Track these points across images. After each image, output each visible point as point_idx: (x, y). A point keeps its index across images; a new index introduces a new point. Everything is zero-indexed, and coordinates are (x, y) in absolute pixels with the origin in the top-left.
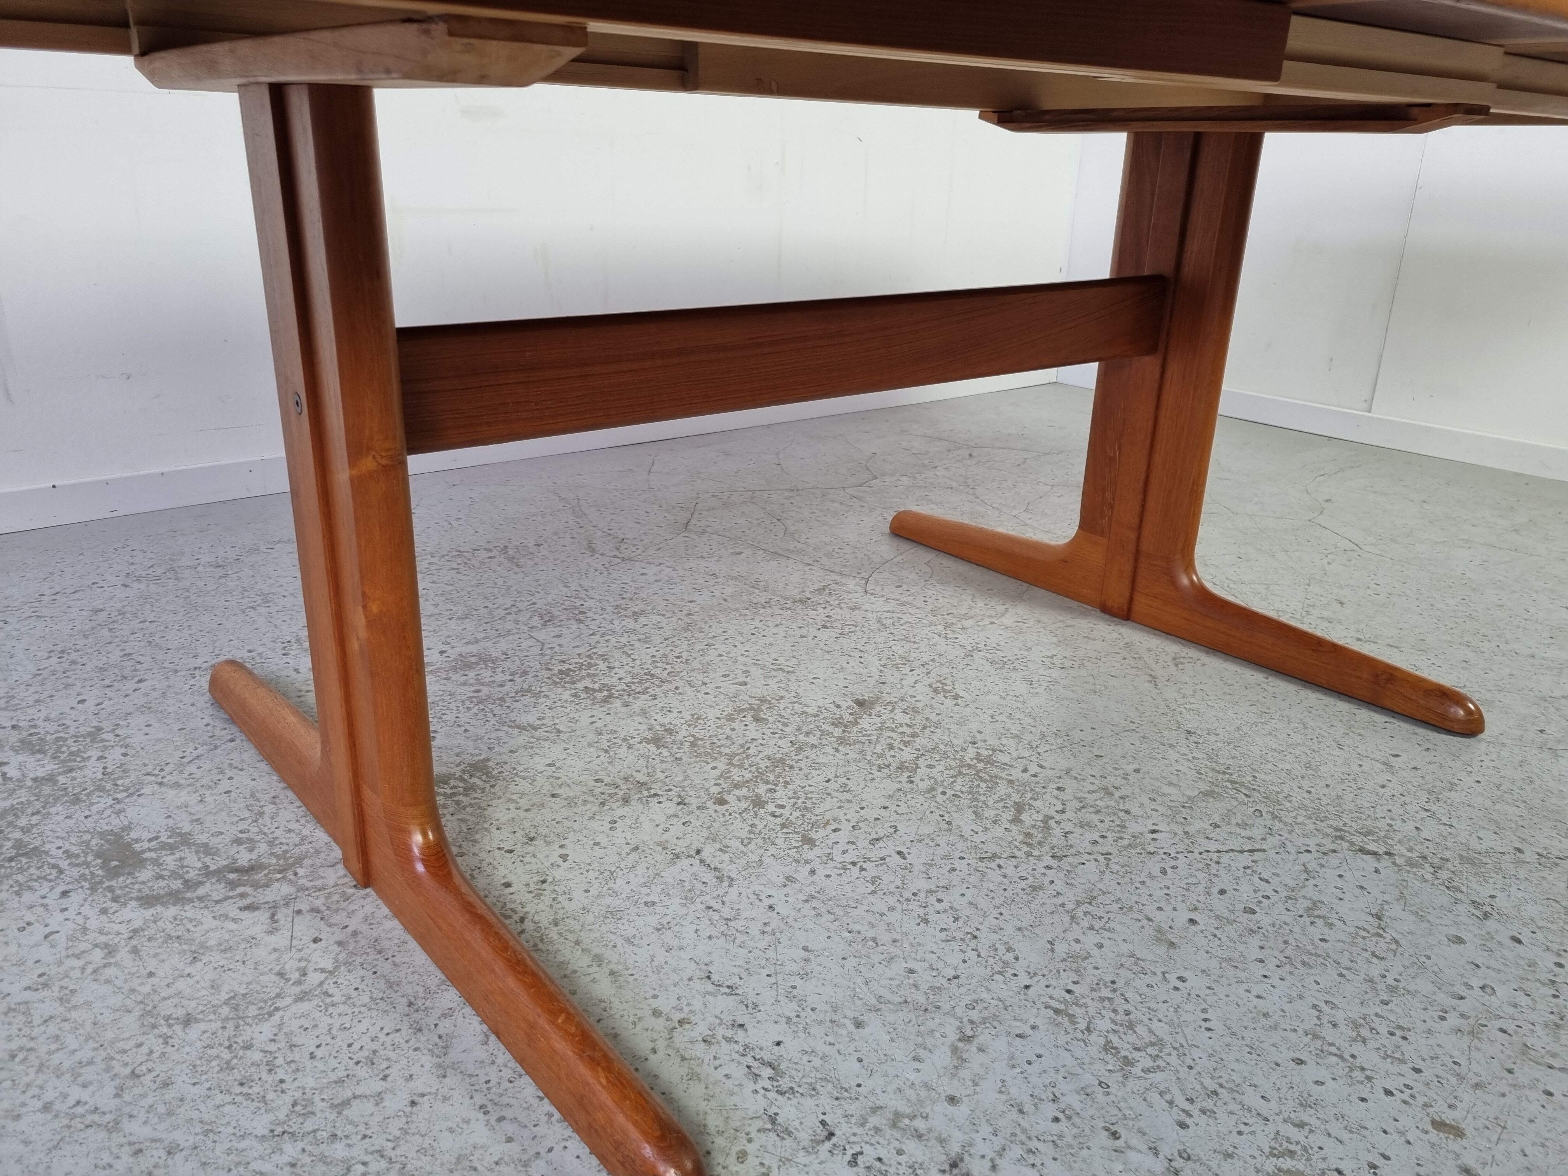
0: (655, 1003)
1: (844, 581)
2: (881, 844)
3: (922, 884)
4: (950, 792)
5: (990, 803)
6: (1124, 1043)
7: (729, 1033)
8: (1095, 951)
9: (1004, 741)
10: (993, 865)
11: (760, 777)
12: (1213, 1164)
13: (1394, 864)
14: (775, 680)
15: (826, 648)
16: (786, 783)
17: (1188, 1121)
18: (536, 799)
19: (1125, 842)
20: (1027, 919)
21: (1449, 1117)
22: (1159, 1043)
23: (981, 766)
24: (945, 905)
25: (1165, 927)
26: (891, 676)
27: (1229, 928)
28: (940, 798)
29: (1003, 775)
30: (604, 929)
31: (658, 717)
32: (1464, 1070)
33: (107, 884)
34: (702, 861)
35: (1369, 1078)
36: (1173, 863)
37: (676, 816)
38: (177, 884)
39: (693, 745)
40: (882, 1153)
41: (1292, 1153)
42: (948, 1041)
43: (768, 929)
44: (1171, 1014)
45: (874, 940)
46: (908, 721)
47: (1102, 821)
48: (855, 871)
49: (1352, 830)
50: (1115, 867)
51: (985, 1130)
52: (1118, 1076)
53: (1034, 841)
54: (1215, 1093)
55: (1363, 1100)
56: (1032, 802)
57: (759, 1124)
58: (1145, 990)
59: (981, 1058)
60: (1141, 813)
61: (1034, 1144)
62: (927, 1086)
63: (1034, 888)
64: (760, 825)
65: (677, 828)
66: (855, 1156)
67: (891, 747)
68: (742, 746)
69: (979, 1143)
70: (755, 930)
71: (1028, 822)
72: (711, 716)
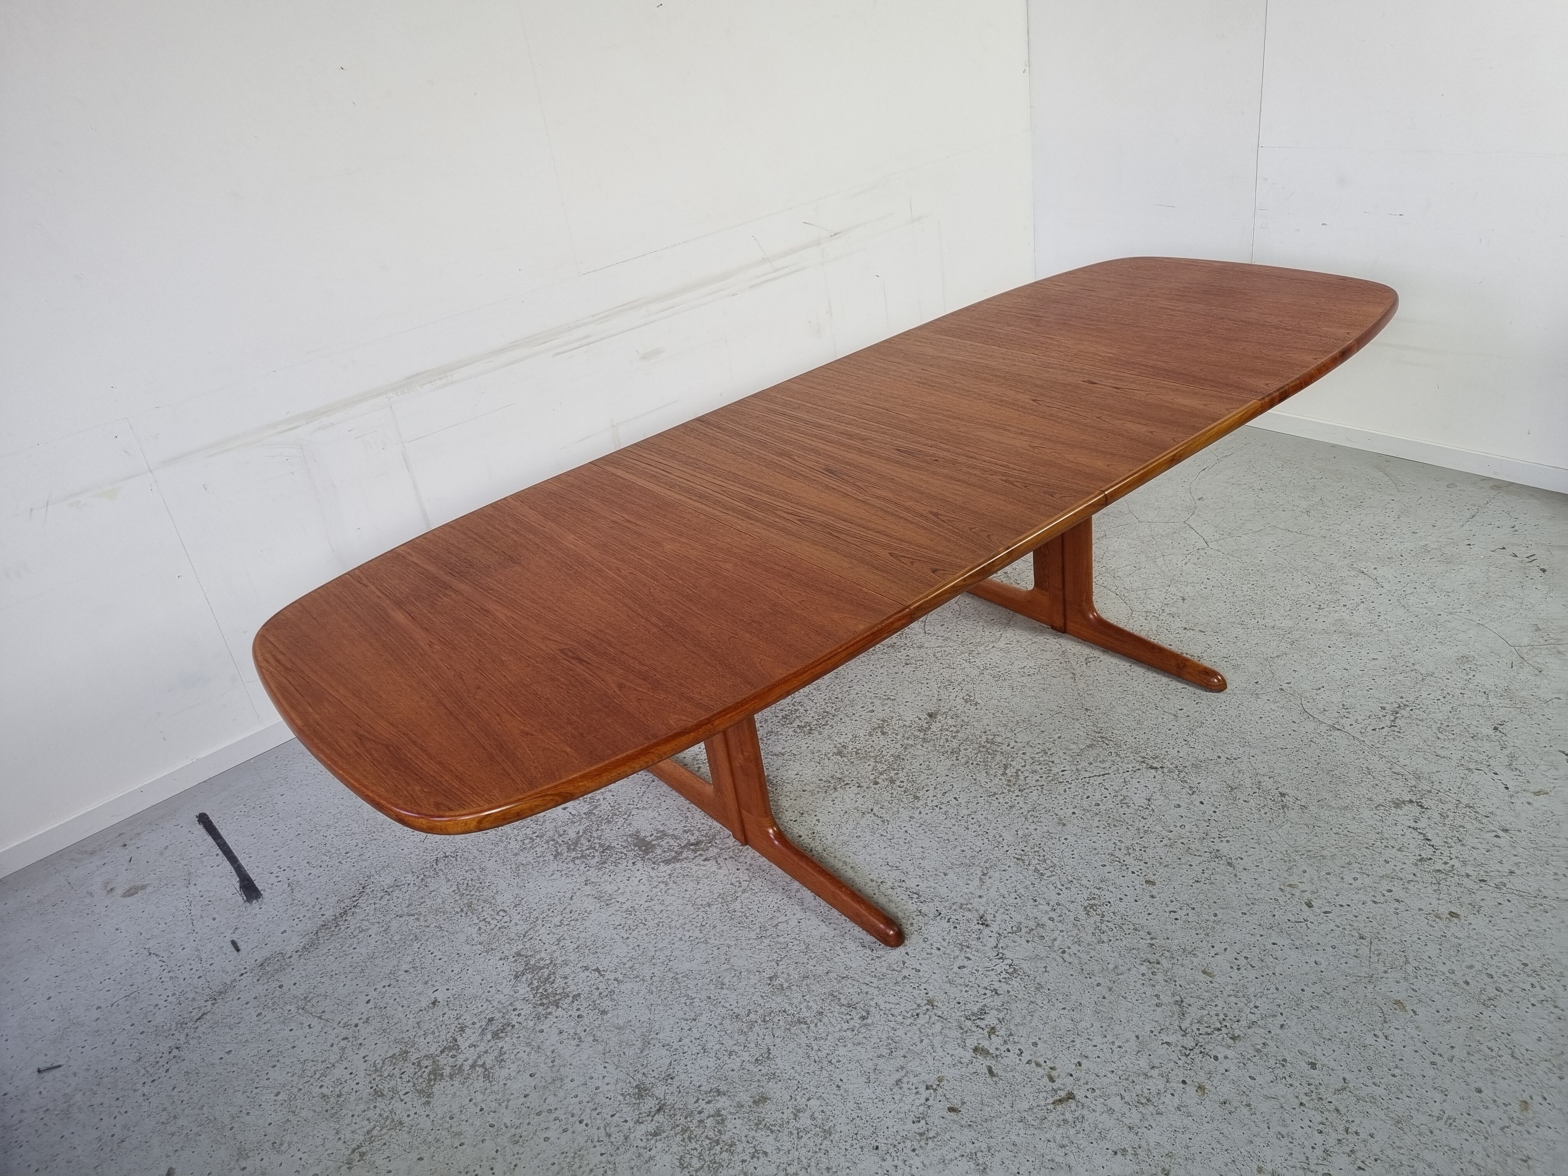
0: (871, 877)
2: (947, 795)
3: (966, 812)
4: (975, 763)
5: (993, 767)
6: (1042, 867)
7: (900, 885)
8: (1034, 832)
9: (999, 729)
10: (994, 798)
11: (890, 767)
12: (1067, 906)
13: (1163, 772)
14: (888, 706)
15: (909, 680)
16: (903, 768)
17: (1061, 892)
18: (797, 794)
19: (1050, 778)
20: (1008, 822)
21: (1151, 877)
22: (1054, 866)
23: (989, 745)
24: (975, 820)
25: (1062, 817)
26: (944, 694)
27: (1088, 814)
28: (971, 767)
29: (999, 749)
30: (844, 850)
31: (837, 739)
32: (1163, 860)
33: (647, 857)
34: (874, 814)
35: (1127, 868)
36: (1069, 786)
37: (859, 794)
38: (673, 854)
39: (857, 753)
40: (957, 917)
41: (1094, 898)
42: (978, 876)
43: (906, 841)
44: (1060, 854)
45: (948, 840)
46: (954, 724)
47: (1041, 769)
48: (937, 809)
49: (1149, 757)
50: (1045, 792)
51: (992, 905)
52: (1038, 880)
53: (1011, 784)
54: (1072, 881)
55: (1123, 876)
56: (1011, 763)
57: (916, 913)
58: (1052, 845)
59: (990, 881)
60: (1059, 762)
61: (1008, 907)
62: (971, 893)
63: (1011, 807)
64: (895, 793)
65: (860, 801)
66: (949, 919)
67: (947, 741)
68: (879, 750)
69: (990, 909)
70: (901, 842)
71: (1010, 774)
72: (861, 735)
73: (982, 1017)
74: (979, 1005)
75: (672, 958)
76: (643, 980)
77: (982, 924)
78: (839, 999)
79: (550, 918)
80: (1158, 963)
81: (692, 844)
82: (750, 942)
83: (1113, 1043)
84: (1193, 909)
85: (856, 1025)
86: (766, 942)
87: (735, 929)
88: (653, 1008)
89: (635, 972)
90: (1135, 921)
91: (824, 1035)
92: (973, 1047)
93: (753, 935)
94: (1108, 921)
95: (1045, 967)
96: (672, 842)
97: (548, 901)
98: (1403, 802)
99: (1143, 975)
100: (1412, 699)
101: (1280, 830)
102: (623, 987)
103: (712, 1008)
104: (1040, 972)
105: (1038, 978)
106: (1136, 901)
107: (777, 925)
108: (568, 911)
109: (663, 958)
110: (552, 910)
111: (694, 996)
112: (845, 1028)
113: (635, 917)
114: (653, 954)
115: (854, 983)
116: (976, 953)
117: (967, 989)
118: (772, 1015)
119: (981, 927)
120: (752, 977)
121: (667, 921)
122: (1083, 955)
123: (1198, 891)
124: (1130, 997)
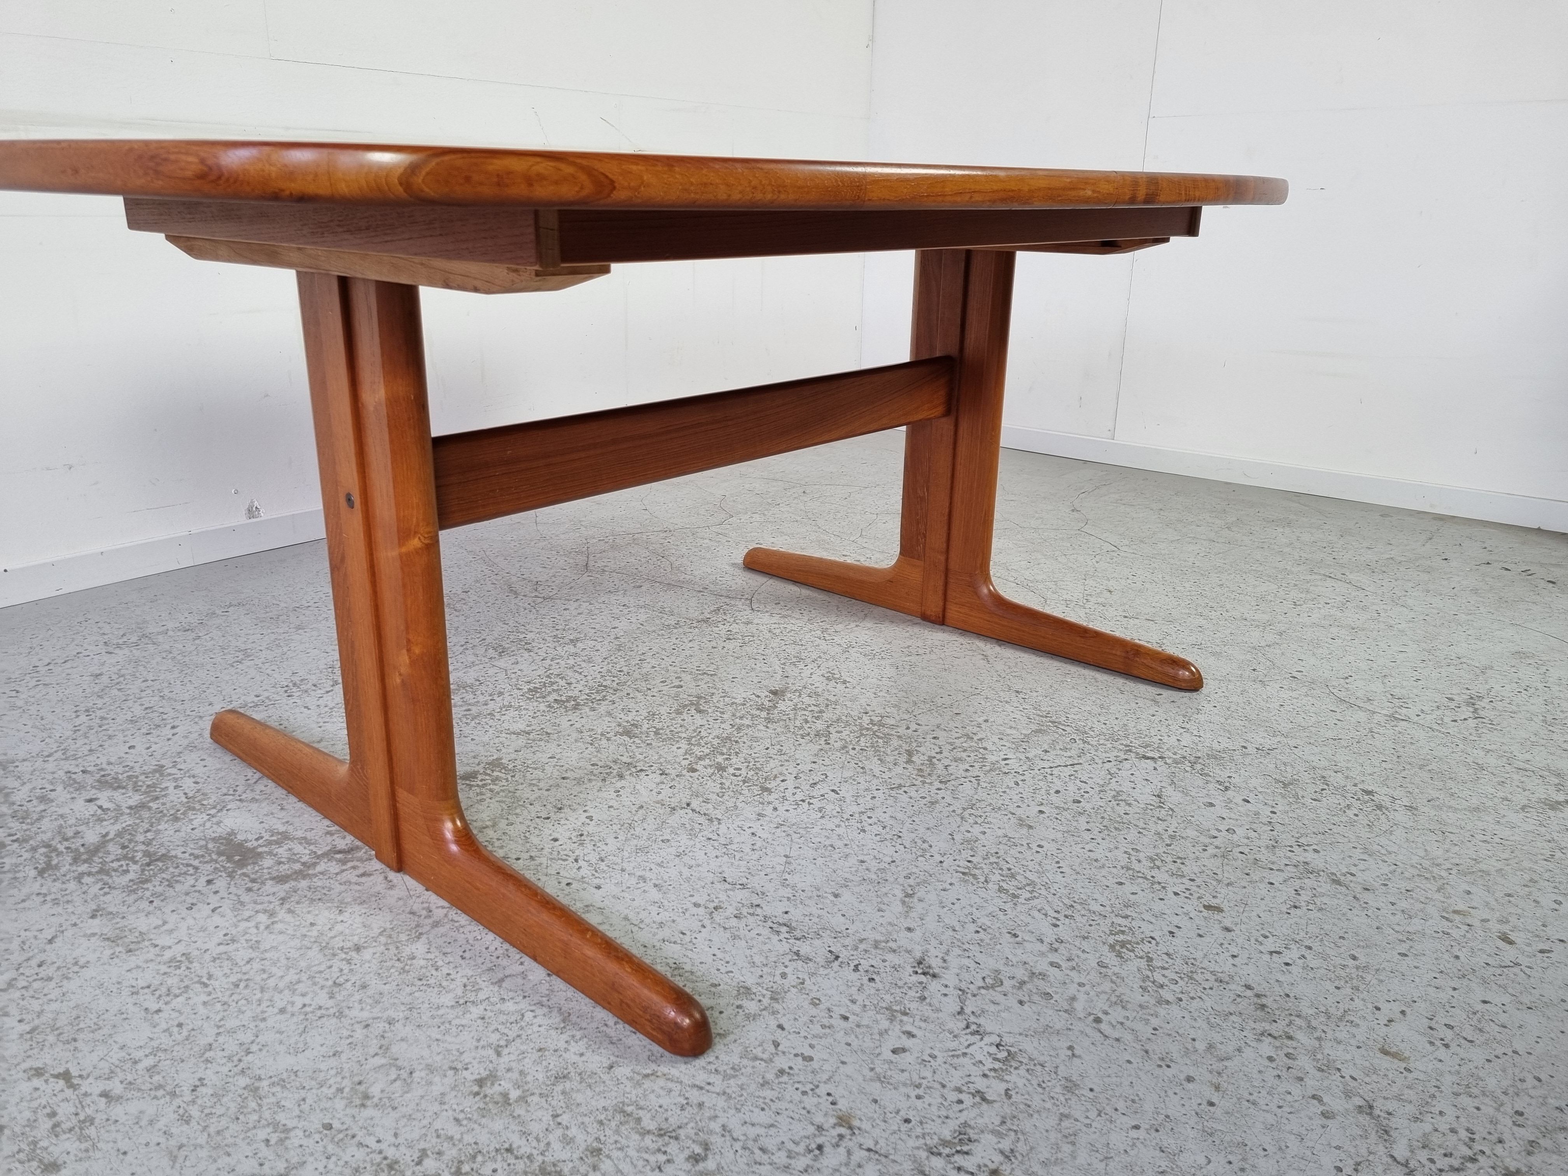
0: (694, 900)
1: (733, 602)
2: (818, 786)
3: (855, 809)
4: (858, 748)
5: (889, 752)
6: (1010, 886)
7: (751, 911)
8: (981, 836)
9: (888, 710)
10: (901, 791)
11: (716, 750)
12: (1077, 943)
13: (1166, 763)
14: (703, 681)
15: (735, 655)
16: (737, 753)
17: (1058, 923)
18: (551, 782)
19: (988, 768)
20: (932, 822)
21: (1214, 902)
22: (1032, 883)
23: (876, 728)
24: (874, 820)
25: (1024, 817)
26: (792, 671)
27: (1065, 813)
28: (852, 752)
29: (893, 733)
31: (622, 716)
32: (1220, 877)
33: (239, 872)
34: (693, 810)
35: (1164, 888)
36: (1022, 778)
37: (662, 783)
38: (297, 866)
39: (656, 733)
40: (873, 962)
41: (1123, 932)
42: (898, 898)
43: (756, 847)
44: (1037, 867)
45: (832, 846)
46: (814, 702)
47: (969, 756)
48: (805, 805)
49: (1136, 745)
50: (984, 785)
51: (934, 942)
52: (1010, 905)
53: (925, 774)
54: (1072, 906)
55: (1161, 899)
56: (918, 749)
58: (1018, 855)
59: (921, 904)
60: (994, 748)
61: (966, 946)
62: (890, 923)
63: (932, 803)
64: (727, 784)
65: (666, 792)
66: (856, 966)
67: (807, 722)
68: (695, 731)
69: (932, 950)
70: (747, 849)
71: (918, 762)
72: (662, 712)
73: (965, 1148)
74: (953, 1124)
75: (254, 1048)
76: (173, 1094)
77: (924, 974)
78: (639, 1120)
80: (1290, 1038)
81: (340, 852)
82: (441, 1012)
84: (1310, 948)
86: (476, 1011)
87: (408, 990)
88: (183, 1153)
89: (157, 1078)
90: (1213, 967)
93: (447, 999)
94: (1163, 968)
95: (1071, 1048)
96: (298, 848)
99: (1270, 1059)
100: (1483, 691)
101: (1393, 838)
102: (117, 1111)
103: (331, 1148)
104: (1064, 1058)
105: (1062, 1068)
106: (1200, 936)
107: (501, 981)
109: (232, 1046)
111: (290, 1124)
113: (187, 973)
114: (210, 1040)
115: (670, 1085)
116: (923, 1025)
117: (920, 1092)
118: (479, 1158)
119: (923, 978)
120: (437, 1079)
121: (258, 979)
122: (1139, 1026)
123: (1304, 922)
124: (1262, 1102)
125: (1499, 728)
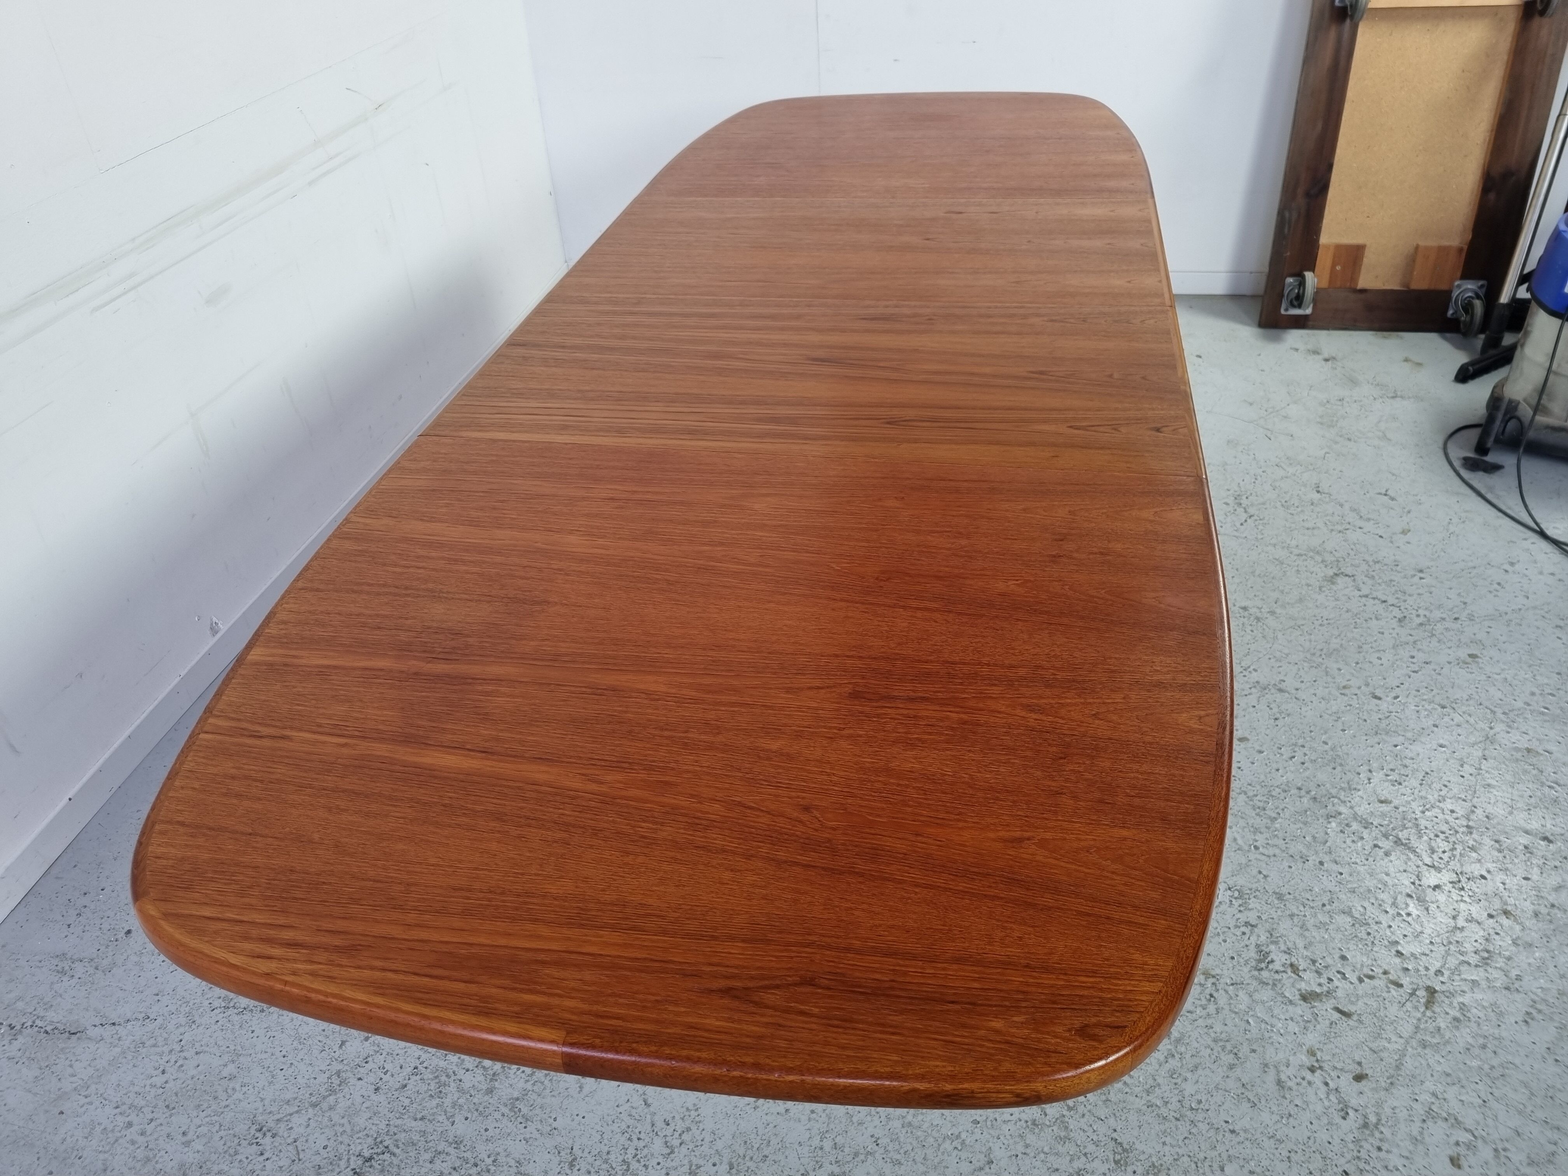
73: (1269, 959)
74: (1252, 947)
76: (869, 1153)
79: (646, 1151)
83: (1399, 914)
84: (1303, 746)
85: (1169, 1047)
89: (847, 1150)
91: (1150, 1082)
92: (1298, 997)
97: (615, 1127)
98: (1332, 577)
99: (1342, 832)
100: (1237, 489)
101: (1280, 642)
103: (995, 1133)
104: (1262, 880)
105: (1267, 887)
108: (660, 1124)
110: (634, 1137)
111: (956, 1131)
112: (1162, 1058)
117: (1222, 937)
122: (1275, 841)
123: (1287, 729)
124: (1358, 861)
125: (1265, 521)
